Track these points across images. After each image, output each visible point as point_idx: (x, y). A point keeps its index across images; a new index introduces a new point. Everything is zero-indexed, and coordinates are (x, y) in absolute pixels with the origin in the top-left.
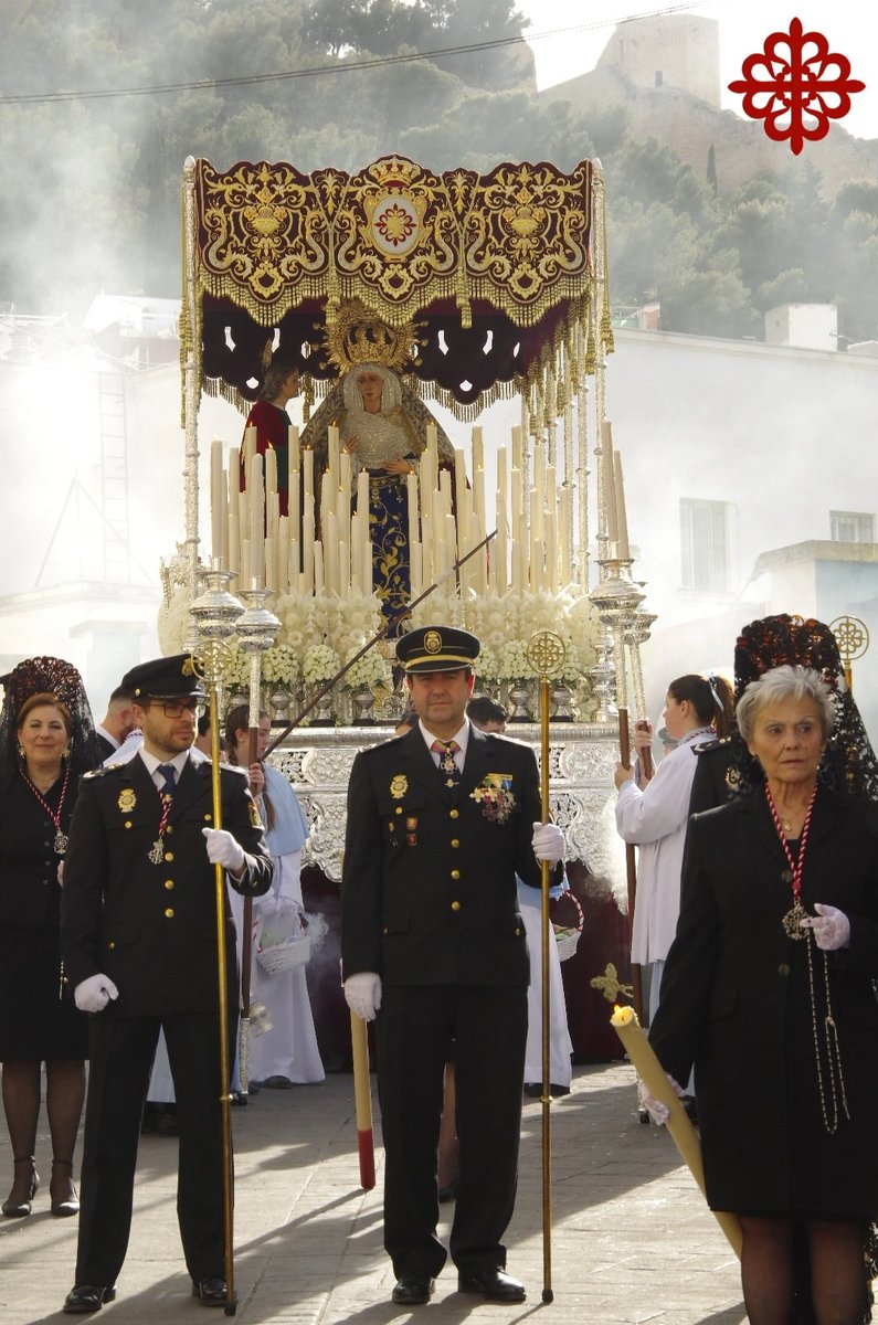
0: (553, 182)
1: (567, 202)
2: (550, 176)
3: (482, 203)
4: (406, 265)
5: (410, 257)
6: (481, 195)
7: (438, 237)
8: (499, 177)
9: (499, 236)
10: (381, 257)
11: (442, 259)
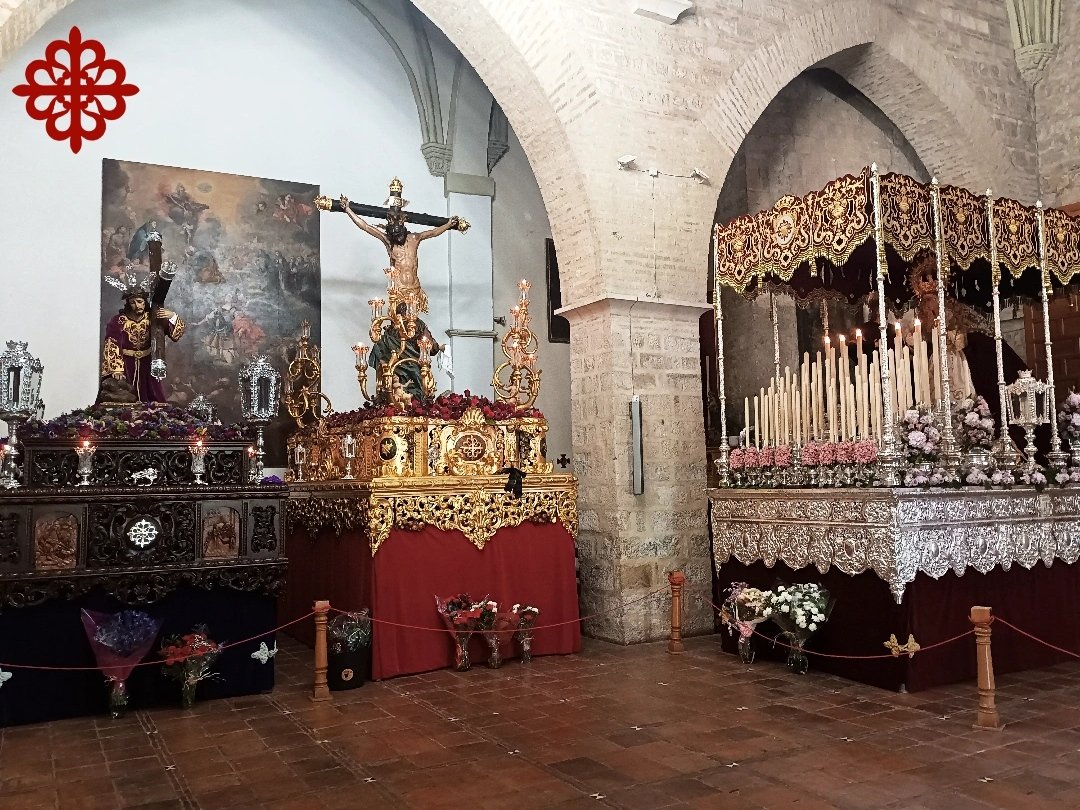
0: (851, 183)
1: (857, 193)
2: (849, 180)
3: (820, 206)
4: (789, 249)
5: (791, 244)
6: (818, 203)
7: (803, 231)
8: (827, 190)
9: (827, 221)
10: (780, 248)
11: (803, 241)
